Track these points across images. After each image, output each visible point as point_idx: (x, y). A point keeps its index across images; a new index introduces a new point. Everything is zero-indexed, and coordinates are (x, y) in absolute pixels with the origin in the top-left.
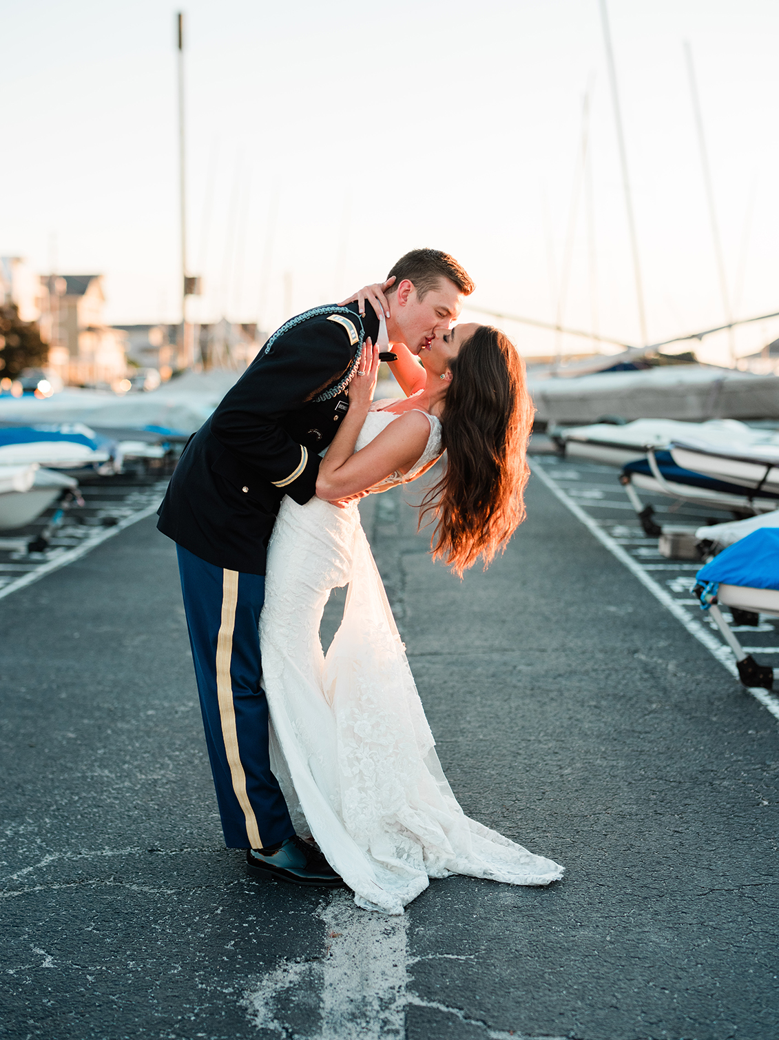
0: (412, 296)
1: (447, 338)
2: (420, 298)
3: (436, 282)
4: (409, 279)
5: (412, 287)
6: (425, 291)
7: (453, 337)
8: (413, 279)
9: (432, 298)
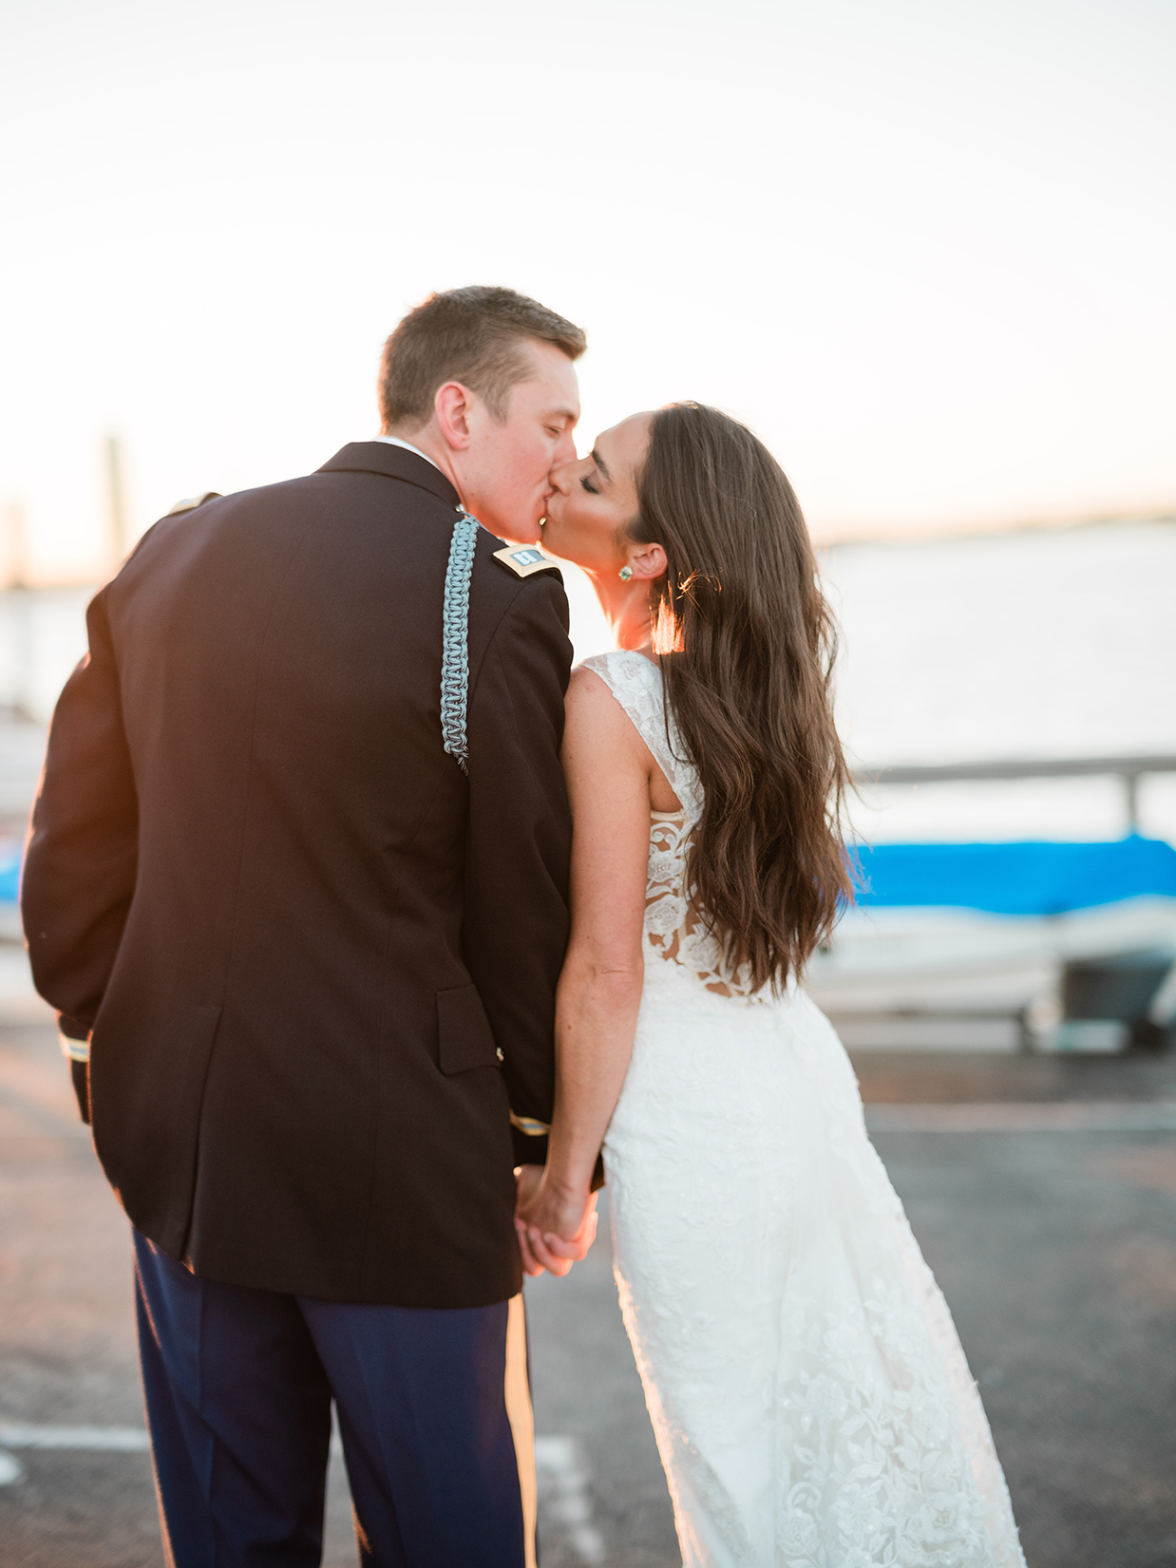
0: (477, 415)
1: (593, 482)
2: (499, 413)
3: (515, 361)
4: (449, 377)
5: (470, 396)
6: (502, 392)
7: (606, 472)
8: (460, 376)
9: (523, 400)
